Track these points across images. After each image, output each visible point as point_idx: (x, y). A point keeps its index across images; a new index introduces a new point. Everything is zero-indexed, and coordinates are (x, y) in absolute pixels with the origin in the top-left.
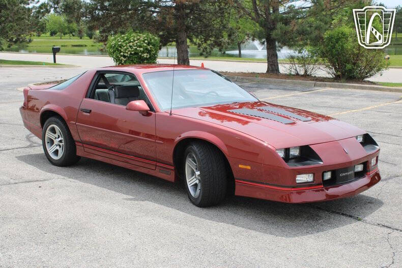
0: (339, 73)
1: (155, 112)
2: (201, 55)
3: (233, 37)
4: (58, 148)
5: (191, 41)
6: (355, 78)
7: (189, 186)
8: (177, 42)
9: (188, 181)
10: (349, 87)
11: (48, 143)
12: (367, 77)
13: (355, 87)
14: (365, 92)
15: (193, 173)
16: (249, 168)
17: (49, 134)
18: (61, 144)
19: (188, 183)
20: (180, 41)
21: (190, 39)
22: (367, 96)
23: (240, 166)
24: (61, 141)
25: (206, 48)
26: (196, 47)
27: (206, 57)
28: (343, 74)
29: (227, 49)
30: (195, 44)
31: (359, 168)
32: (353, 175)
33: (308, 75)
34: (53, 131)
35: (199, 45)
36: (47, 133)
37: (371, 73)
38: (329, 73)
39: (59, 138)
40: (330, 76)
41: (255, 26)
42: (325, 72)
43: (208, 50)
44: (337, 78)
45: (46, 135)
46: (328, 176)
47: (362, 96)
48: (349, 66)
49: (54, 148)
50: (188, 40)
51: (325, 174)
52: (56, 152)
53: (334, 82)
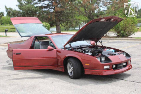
0: (119, 35)
1: (56, 49)
2: (65, 30)
3: (77, 23)
5: (61, 25)
6: (125, 36)
7: (69, 73)
8: (56, 25)
9: (68, 71)
10: (123, 39)
12: (129, 36)
13: (125, 40)
14: (129, 41)
15: (70, 68)
16: (89, 65)
19: (69, 72)
20: (57, 25)
21: (61, 24)
22: (129, 42)
23: (86, 64)
25: (67, 28)
26: (63, 27)
27: (67, 31)
28: (120, 35)
29: (75, 27)
30: (63, 26)
31: (125, 64)
32: (123, 66)
33: (107, 36)
35: (65, 26)
37: (131, 34)
38: (115, 35)
40: (115, 36)
41: (86, 18)
42: (113, 35)
43: (68, 28)
44: (118, 36)
46: (114, 66)
47: (128, 43)
48: (122, 32)
50: (60, 25)
51: (113, 66)
53: (117, 38)
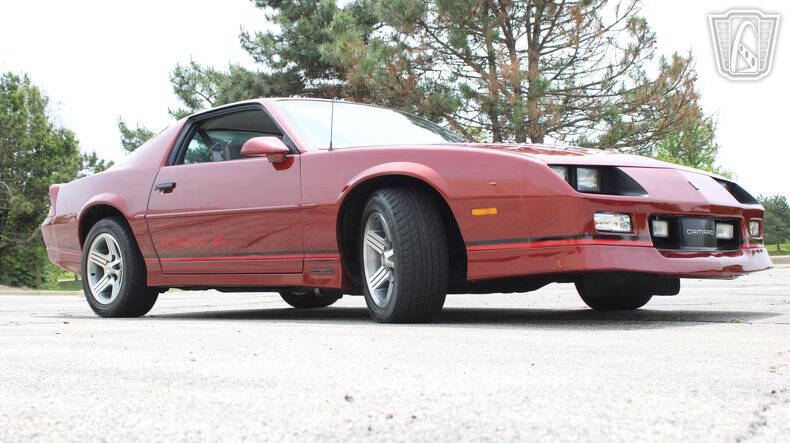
1: (300, 153)
4: (112, 281)
7: (372, 290)
9: (369, 280)
11: (93, 274)
15: (379, 261)
16: (493, 211)
17: (95, 257)
18: (117, 272)
19: (371, 284)
23: (476, 212)
24: (117, 267)
31: (725, 232)
34: (103, 248)
36: (90, 255)
39: (113, 260)
45: (90, 260)
46: (661, 230)
49: (105, 282)
52: (108, 292)
